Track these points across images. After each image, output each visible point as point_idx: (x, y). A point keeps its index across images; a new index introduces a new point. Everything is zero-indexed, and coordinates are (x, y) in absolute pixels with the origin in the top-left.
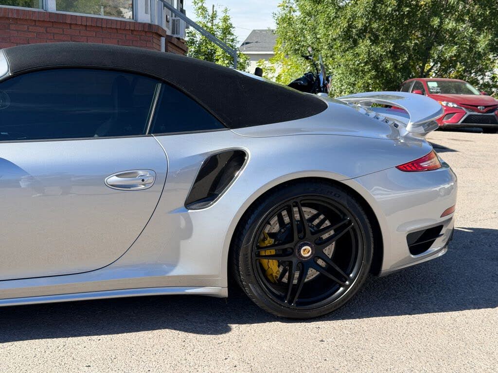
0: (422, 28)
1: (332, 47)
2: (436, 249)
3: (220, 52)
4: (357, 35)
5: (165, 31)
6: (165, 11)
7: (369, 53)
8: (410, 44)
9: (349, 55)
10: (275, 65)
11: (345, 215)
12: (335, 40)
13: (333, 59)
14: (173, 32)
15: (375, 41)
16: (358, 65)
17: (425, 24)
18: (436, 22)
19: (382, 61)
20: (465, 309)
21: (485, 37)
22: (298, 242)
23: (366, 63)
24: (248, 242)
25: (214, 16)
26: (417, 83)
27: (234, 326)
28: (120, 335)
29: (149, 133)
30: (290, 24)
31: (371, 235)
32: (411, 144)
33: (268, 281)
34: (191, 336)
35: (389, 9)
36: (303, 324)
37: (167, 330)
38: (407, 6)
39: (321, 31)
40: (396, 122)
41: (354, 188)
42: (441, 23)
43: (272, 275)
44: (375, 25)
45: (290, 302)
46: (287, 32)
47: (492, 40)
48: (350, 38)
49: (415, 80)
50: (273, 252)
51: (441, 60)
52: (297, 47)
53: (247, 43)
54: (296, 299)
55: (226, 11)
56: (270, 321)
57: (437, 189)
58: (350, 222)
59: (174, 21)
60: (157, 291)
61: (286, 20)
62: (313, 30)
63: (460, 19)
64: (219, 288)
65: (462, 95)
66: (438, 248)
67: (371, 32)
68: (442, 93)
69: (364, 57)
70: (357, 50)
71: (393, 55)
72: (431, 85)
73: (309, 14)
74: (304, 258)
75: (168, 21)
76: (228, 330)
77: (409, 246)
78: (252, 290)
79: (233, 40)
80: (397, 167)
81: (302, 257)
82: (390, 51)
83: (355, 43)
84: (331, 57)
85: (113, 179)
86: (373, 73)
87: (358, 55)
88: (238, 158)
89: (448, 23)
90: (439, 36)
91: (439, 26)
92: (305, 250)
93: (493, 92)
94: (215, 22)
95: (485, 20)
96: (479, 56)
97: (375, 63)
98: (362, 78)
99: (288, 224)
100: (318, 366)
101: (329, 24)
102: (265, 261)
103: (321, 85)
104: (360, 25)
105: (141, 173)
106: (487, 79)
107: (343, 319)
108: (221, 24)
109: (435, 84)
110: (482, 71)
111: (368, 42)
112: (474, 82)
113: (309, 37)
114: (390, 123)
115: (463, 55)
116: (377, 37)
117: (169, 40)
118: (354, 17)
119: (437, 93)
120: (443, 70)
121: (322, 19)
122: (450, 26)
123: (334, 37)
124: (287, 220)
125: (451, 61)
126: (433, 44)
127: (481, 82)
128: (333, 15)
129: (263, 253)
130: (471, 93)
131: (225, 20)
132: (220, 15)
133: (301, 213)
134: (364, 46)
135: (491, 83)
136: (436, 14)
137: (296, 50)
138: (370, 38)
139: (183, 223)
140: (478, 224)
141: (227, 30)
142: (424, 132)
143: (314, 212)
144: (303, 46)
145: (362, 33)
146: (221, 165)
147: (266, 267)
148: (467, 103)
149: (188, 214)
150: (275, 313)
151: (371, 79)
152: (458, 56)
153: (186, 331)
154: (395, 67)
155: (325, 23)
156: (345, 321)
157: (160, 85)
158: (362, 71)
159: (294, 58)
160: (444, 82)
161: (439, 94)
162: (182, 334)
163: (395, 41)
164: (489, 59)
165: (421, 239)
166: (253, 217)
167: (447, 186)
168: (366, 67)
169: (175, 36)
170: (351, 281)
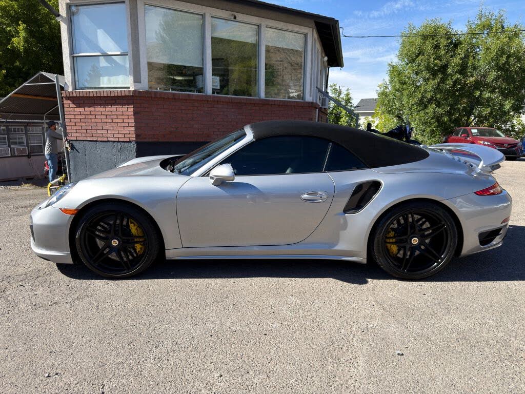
0: (468, 97)
1: (411, 109)
2: (495, 243)
3: (344, 112)
4: (427, 102)
5: (319, 105)
6: (319, 94)
7: (434, 112)
8: (461, 107)
9: (422, 114)
10: (375, 119)
11: (441, 221)
12: (413, 105)
13: (412, 116)
14: (322, 105)
15: (438, 105)
16: (427, 119)
17: (470, 95)
18: (477, 93)
19: (442, 117)
20: (514, 280)
21: (509, 102)
22: (410, 235)
23: (432, 118)
24: (380, 234)
25: (340, 93)
26: (464, 129)
27: (369, 280)
28: (306, 279)
29: (325, 171)
30: (386, 96)
31: (457, 233)
32: (483, 178)
33: (390, 255)
34: (345, 284)
35: (448, 86)
36: (411, 283)
37: (331, 279)
38: (459, 85)
39: (405, 100)
40: (472, 164)
41: (448, 206)
42: (481, 94)
43: (393, 253)
44: (438, 96)
45: (403, 270)
46: (384, 101)
47: (514, 104)
48: (423, 104)
49: (463, 128)
50: (394, 240)
51: (479, 116)
52: (390, 109)
53: (357, 107)
54: (408, 268)
55: (348, 90)
56: (391, 279)
57: (498, 206)
58: (444, 225)
59: (323, 99)
60: (324, 257)
61: (383, 94)
62: (400, 100)
63: (493, 92)
64: (362, 258)
65: (493, 137)
66: (497, 242)
67: (436, 100)
68: (480, 136)
69: (431, 114)
70: (427, 111)
71: (449, 114)
72: (473, 131)
73: (398, 90)
74: (414, 244)
75: (320, 99)
76: (366, 282)
77: (479, 240)
78: (381, 261)
79: (351, 106)
80: (475, 193)
81: (412, 244)
82: (447, 111)
83: (426, 107)
84: (411, 114)
85: (305, 196)
86: (436, 124)
87: (428, 113)
88: (376, 185)
89: (486, 94)
90: (479, 102)
91: (479, 96)
92: (414, 240)
93: (511, 135)
94: (341, 96)
95: (510, 91)
96: (505, 113)
97: (438, 118)
98: (429, 127)
99: (403, 224)
100: (424, 310)
101: (410, 96)
102: (389, 245)
103: (408, 132)
104: (429, 96)
105: (319, 192)
106: (508, 126)
107: (436, 281)
108: (344, 98)
109: (476, 131)
110: (505, 122)
111: (434, 106)
112: (499, 128)
113: (397, 104)
114: (468, 164)
115: (494, 113)
116: (439, 103)
117: (320, 110)
118: (426, 91)
119: (477, 136)
120: (480, 122)
121: (405, 93)
122: (487, 96)
123: (413, 103)
124: (402, 222)
125: (486, 117)
126: (474, 106)
127: (504, 128)
128: (413, 91)
129: (388, 241)
130: (499, 135)
131: (348, 95)
132: (344, 93)
133: (413, 217)
134: (431, 108)
135: (510, 129)
136: (478, 89)
137: (389, 111)
138: (435, 104)
139: (342, 221)
140: (515, 223)
141: (348, 100)
142: (491, 170)
143: (419, 217)
144: (393, 109)
145: (430, 101)
146: (365, 189)
147: (389, 248)
148: (497, 142)
149: (345, 216)
150: (394, 275)
151: (435, 127)
152: (491, 113)
153: (342, 280)
154: (450, 120)
155: (408, 95)
156: (437, 283)
157: (331, 144)
158: (429, 122)
159: (387, 116)
160: (481, 129)
161: (478, 137)
162: (340, 282)
163: (451, 106)
164: (511, 115)
165: (487, 237)
166: (384, 220)
167: (505, 204)
168: (432, 121)
169: (323, 107)
170: (442, 260)
